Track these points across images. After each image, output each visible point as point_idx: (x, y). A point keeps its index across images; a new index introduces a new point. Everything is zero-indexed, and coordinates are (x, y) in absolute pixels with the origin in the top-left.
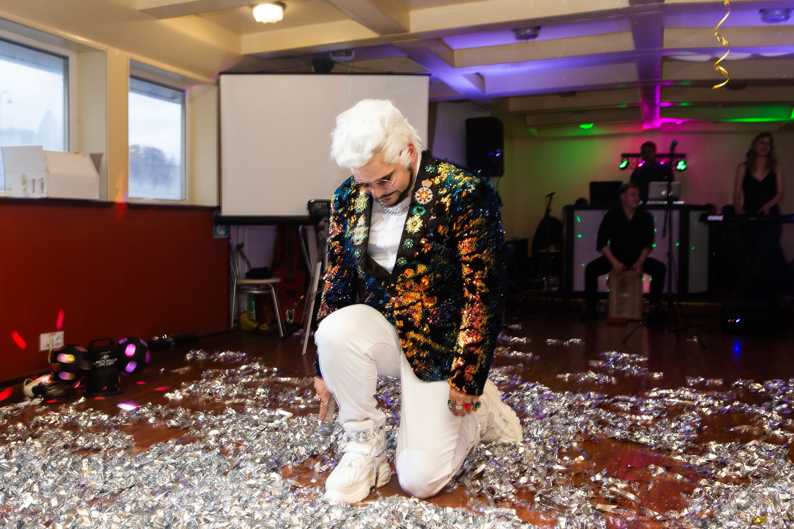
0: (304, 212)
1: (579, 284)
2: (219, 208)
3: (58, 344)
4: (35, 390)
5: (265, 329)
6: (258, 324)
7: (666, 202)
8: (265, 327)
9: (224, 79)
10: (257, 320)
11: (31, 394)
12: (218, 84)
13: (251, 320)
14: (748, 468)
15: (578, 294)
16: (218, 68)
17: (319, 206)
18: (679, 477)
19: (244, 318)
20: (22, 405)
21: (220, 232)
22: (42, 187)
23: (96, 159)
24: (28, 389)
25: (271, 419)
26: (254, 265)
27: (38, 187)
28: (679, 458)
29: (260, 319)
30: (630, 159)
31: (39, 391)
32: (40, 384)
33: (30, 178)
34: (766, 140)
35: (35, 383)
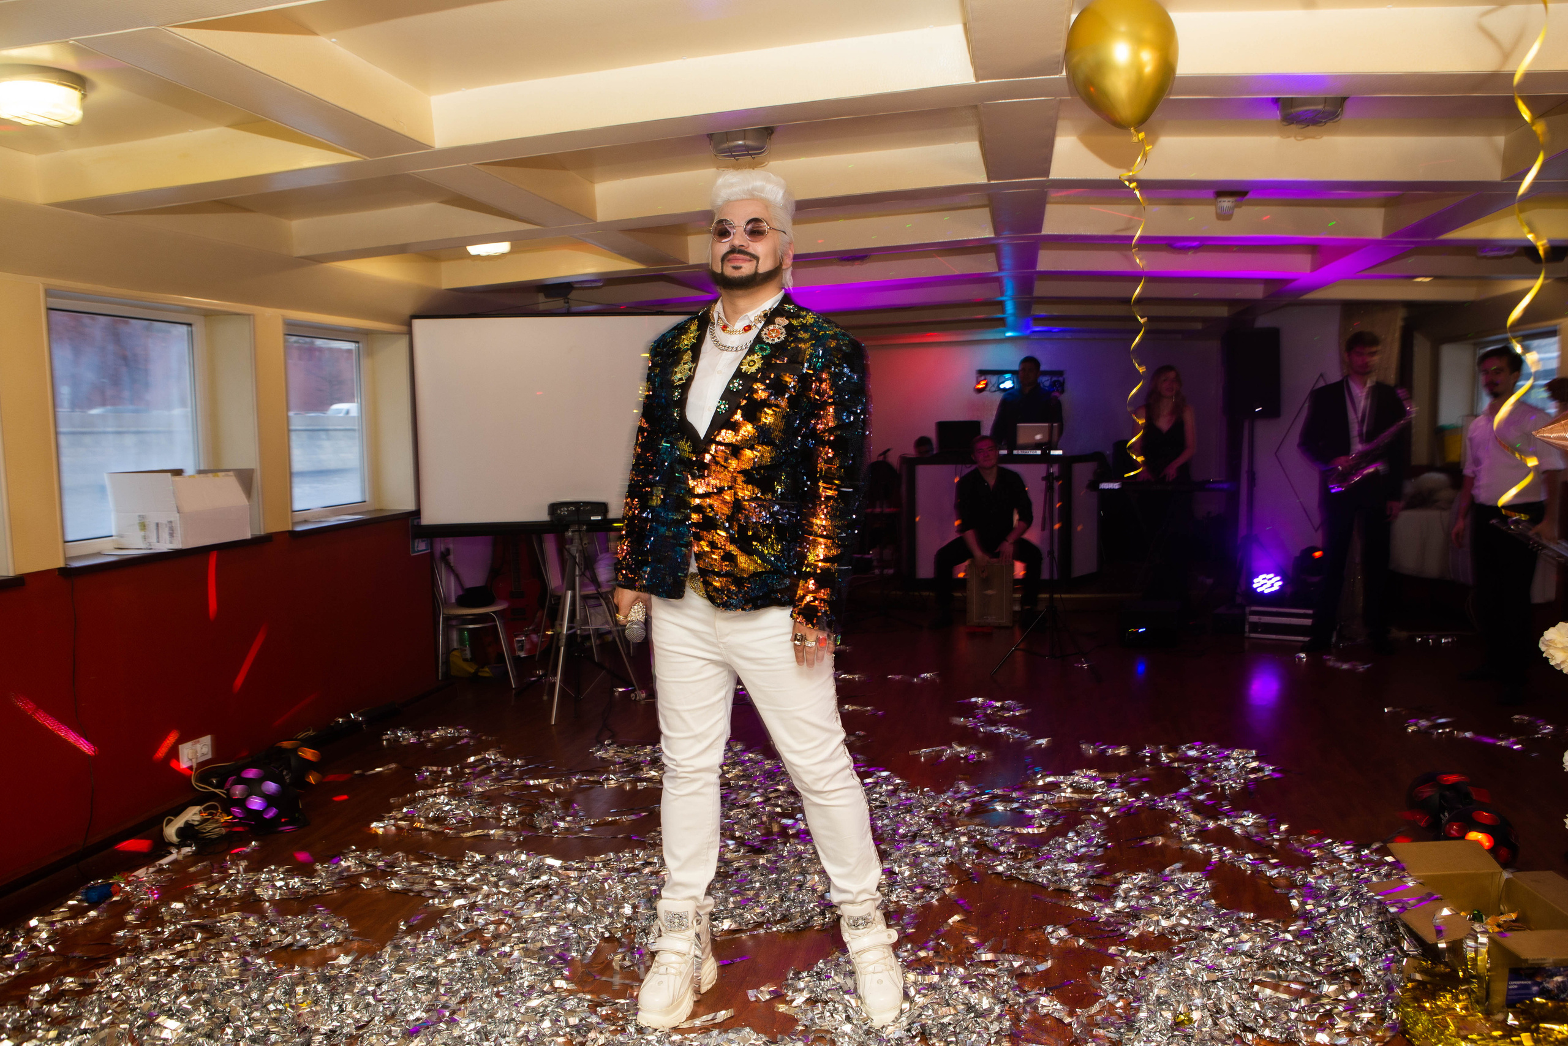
0: (543, 516)
1: (925, 569)
2: (417, 513)
3: (203, 754)
4: (180, 832)
5: (487, 675)
6: (476, 667)
7: (1039, 452)
8: (486, 672)
9: (418, 324)
10: (473, 659)
11: (175, 839)
12: (410, 333)
13: (465, 660)
14: (1164, 923)
15: (926, 584)
16: (407, 309)
17: (564, 511)
18: (1082, 941)
19: (456, 658)
20: (165, 862)
21: (421, 546)
22: (172, 535)
23: (245, 478)
24: (171, 832)
25: (536, 872)
26: (469, 583)
27: (165, 534)
28: (1081, 906)
29: (479, 658)
30: (989, 377)
31: (187, 833)
32: (187, 823)
33: (151, 520)
34: (1172, 375)
35: (180, 822)
